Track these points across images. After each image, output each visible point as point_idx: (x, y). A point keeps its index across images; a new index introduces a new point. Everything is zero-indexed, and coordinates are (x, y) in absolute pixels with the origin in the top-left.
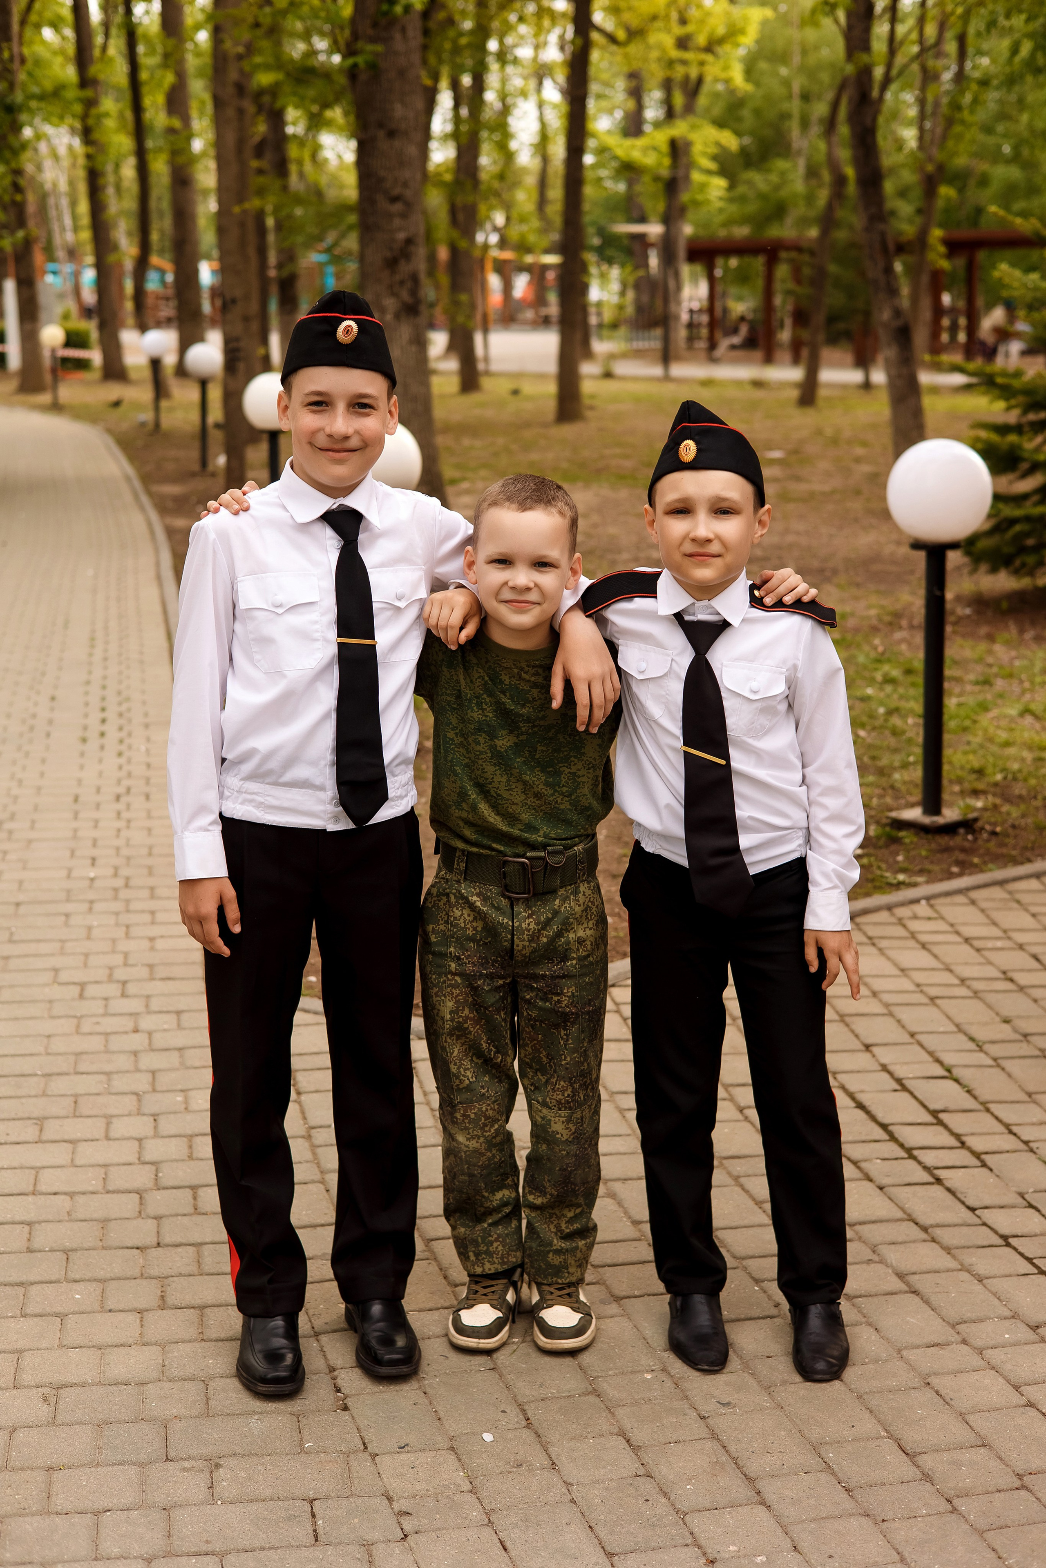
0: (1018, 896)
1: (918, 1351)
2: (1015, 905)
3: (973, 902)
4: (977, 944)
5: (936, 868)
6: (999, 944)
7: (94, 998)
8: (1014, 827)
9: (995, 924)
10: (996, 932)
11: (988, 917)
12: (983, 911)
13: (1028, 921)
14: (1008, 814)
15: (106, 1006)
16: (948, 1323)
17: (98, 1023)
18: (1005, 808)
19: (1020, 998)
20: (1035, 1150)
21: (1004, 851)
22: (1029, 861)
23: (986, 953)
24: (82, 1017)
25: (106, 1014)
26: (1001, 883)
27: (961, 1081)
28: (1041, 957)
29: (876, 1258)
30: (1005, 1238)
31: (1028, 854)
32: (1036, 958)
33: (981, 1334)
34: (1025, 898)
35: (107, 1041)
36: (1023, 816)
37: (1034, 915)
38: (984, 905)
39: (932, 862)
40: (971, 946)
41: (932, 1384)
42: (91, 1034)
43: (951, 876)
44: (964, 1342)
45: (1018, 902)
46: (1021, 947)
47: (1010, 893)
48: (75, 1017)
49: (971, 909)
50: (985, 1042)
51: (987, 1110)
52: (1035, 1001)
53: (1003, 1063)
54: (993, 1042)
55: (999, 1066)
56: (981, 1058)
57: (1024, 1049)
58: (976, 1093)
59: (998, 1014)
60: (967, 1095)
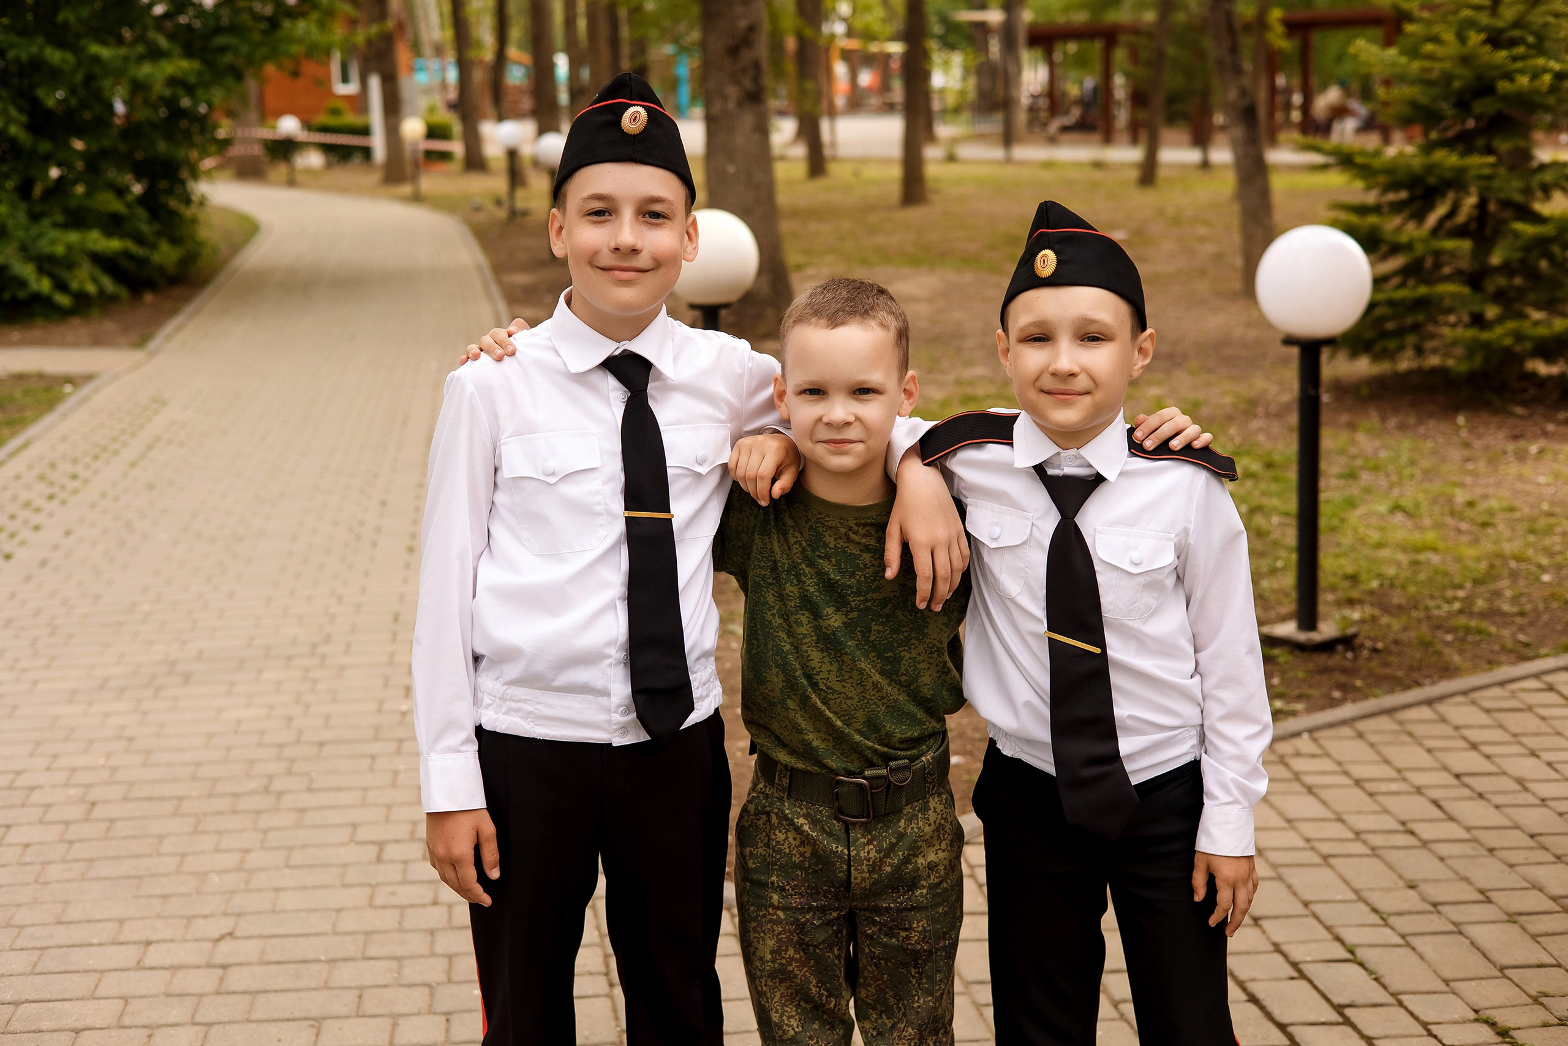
0: (1410, 727)
2: (1408, 739)
3: (1361, 735)
4: (1369, 786)
5: (1315, 693)
6: (1394, 787)
7: (392, 862)
8: (1396, 642)
9: (1387, 762)
10: (1389, 772)
11: (1378, 753)
12: (1372, 745)
13: (1426, 760)
14: (1389, 626)
15: (405, 871)
17: (394, 893)
18: (1385, 620)
19: (1424, 857)
21: (1388, 671)
22: (1418, 684)
23: (1381, 800)
24: (377, 885)
25: (404, 882)
26: (1390, 712)
27: (1367, 966)
28: (1444, 804)
31: (1416, 675)
32: (1436, 803)
34: (1419, 730)
35: (402, 916)
36: (1405, 629)
37: (1429, 751)
38: (1374, 738)
39: (1310, 686)
40: (1363, 789)
42: (384, 907)
43: (1333, 704)
45: (1410, 734)
46: (1419, 790)
47: (1401, 723)
48: (369, 885)
49: (1359, 744)
50: (1390, 915)
51: (1401, 1004)
52: (1442, 859)
53: (1413, 940)
54: (1399, 914)
55: (1408, 945)
56: (1387, 935)
57: (1435, 923)
58: (1386, 980)
59: (1400, 877)
60: (1374, 983)
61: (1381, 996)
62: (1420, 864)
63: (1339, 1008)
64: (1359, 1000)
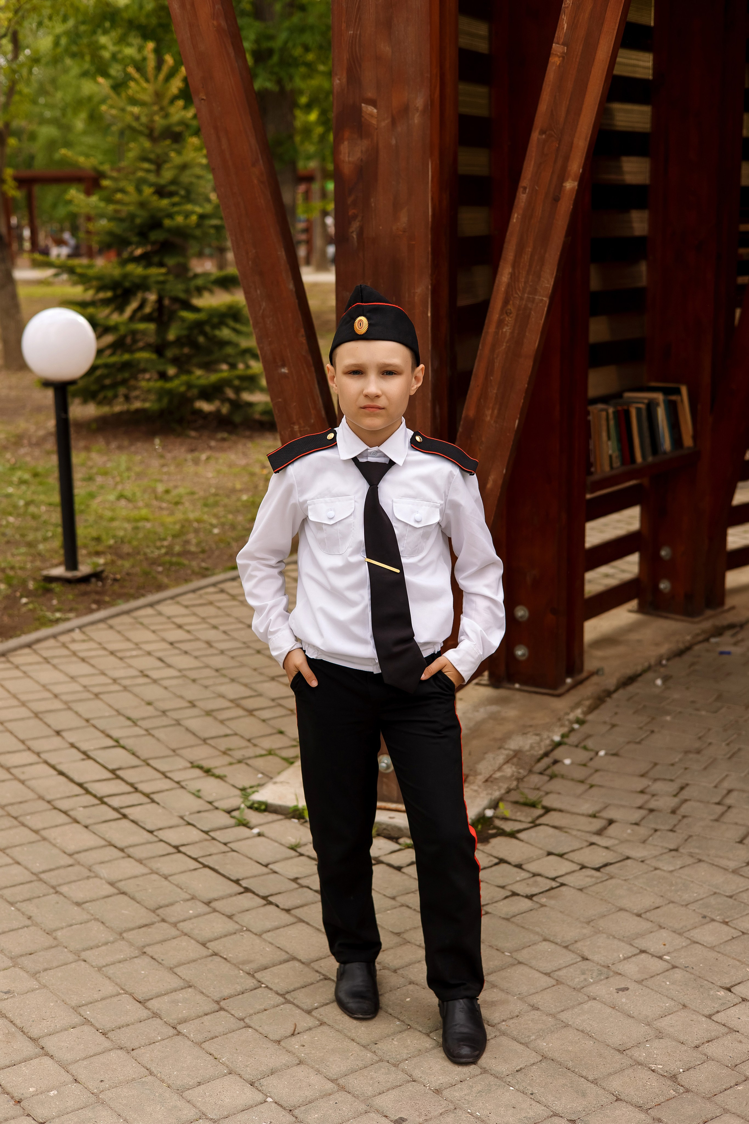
0: (141, 620)
1: (134, 932)
2: (140, 626)
3: (111, 627)
4: (119, 654)
5: (81, 607)
6: (134, 653)
8: (128, 574)
9: (128, 640)
10: (130, 645)
11: (123, 636)
12: (119, 632)
13: (153, 635)
14: (122, 566)
16: (150, 910)
18: (120, 562)
19: (155, 687)
20: (185, 786)
21: (125, 590)
22: (143, 596)
23: (127, 660)
26: (128, 612)
27: (128, 747)
28: (164, 659)
29: (92, 874)
30: (176, 847)
31: (141, 591)
32: (160, 659)
33: (174, 913)
34: (146, 621)
36: (133, 566)
37: (154, 632)
38: (119, 628)
39: (77, 603)
40: (116, 656)
41: (148, 953)
43: (92, 611)
44: (163, 920)
45: (141, 624)
46: (149, 653)
47: (135, 618)
49: (111, 632)
50: (138, 720)
51: (148, 765)
52: (166, 688)
53: (153, 732)
54: (143, 719)
55: (150, 734)
56: (137, 730)
57: (165, 721)
58: (138, 754)
59: (143, 700)
60: (132, 757)
61: (135, 762)
62: (152, 692)
63: (113, 771)
64: (124, 765)
